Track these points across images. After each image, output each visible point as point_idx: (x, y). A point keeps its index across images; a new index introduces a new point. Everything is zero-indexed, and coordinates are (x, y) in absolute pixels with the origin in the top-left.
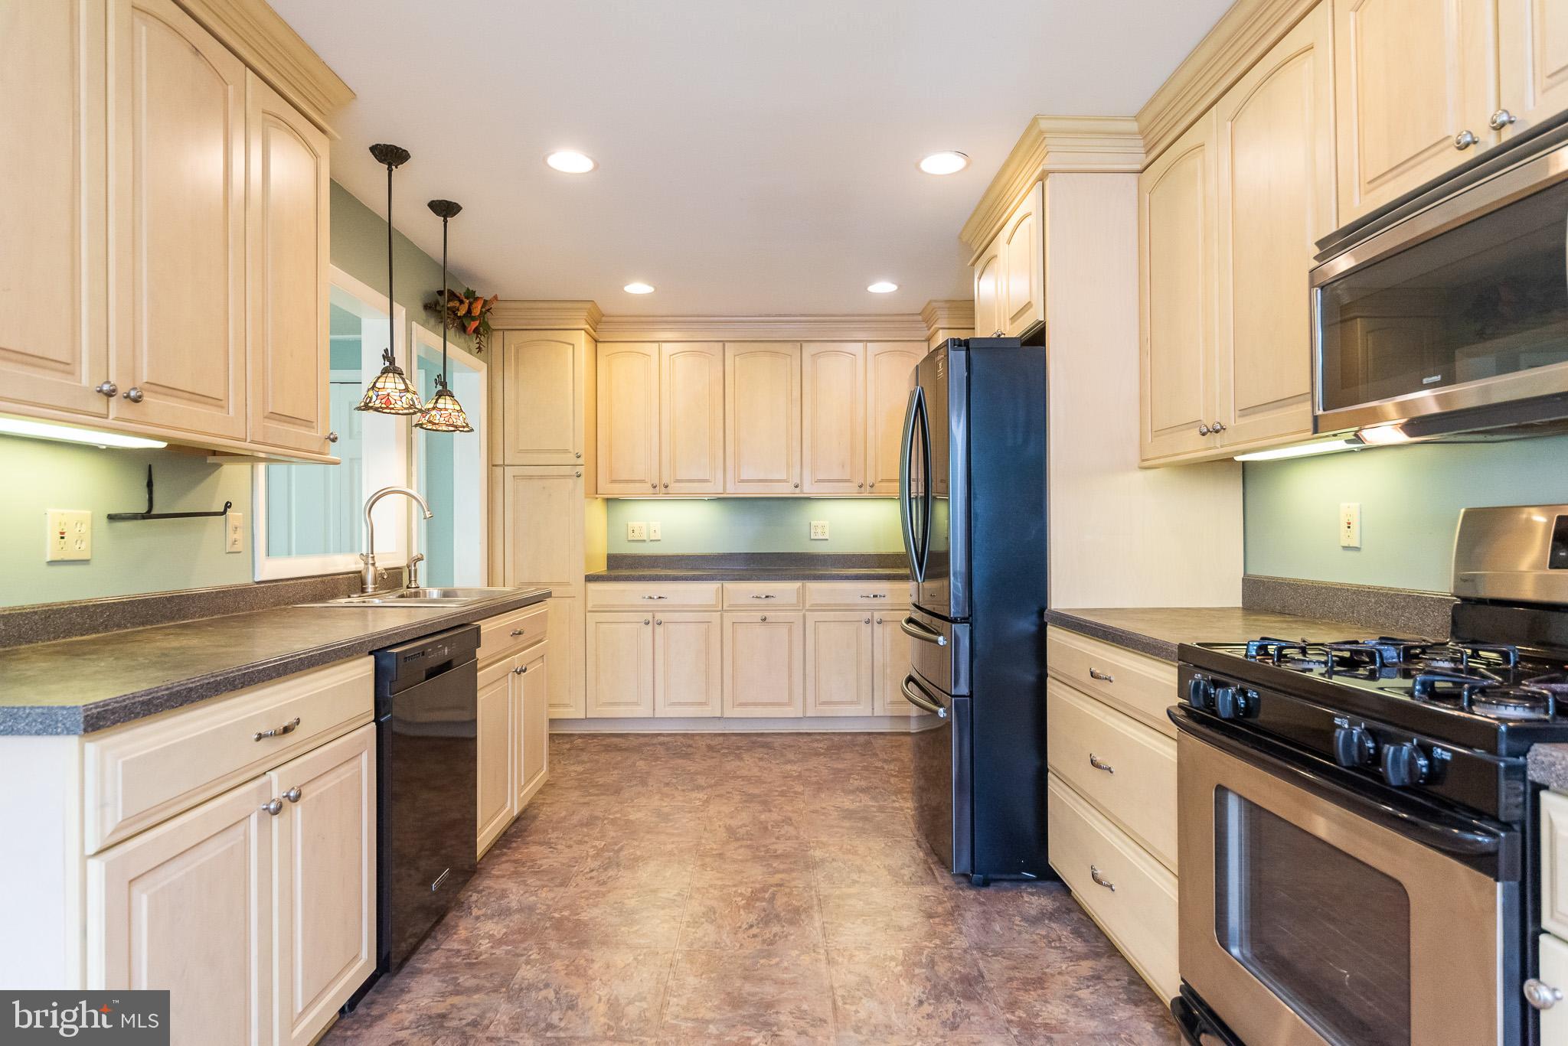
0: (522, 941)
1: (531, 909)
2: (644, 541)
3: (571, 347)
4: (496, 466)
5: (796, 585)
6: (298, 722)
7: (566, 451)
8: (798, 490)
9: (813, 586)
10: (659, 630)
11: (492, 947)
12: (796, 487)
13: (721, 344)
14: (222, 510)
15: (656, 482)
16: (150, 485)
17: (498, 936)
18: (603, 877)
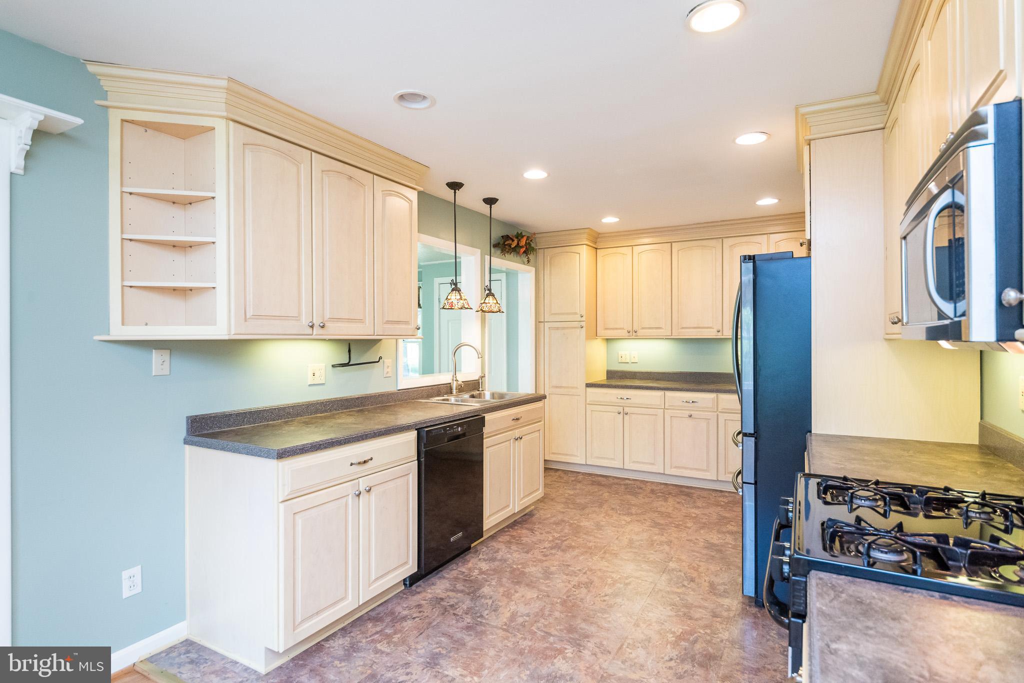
0: (492, 575)
1: (505, 561)
2: (628, 363)
3: (578, 255)
4: (541, 322)
5: (711, 396)
6: (371, 459)
7: (576, 313)
8: (720, 334)
9: (723, 396)
10: (626, 417)
11: (478, 574)
12: (719, 331)
13: (670, 244)
14: (378, 360)
15: (630, 329)
16: (349, 351)
17: (484, 570)
18: (548, 553)
